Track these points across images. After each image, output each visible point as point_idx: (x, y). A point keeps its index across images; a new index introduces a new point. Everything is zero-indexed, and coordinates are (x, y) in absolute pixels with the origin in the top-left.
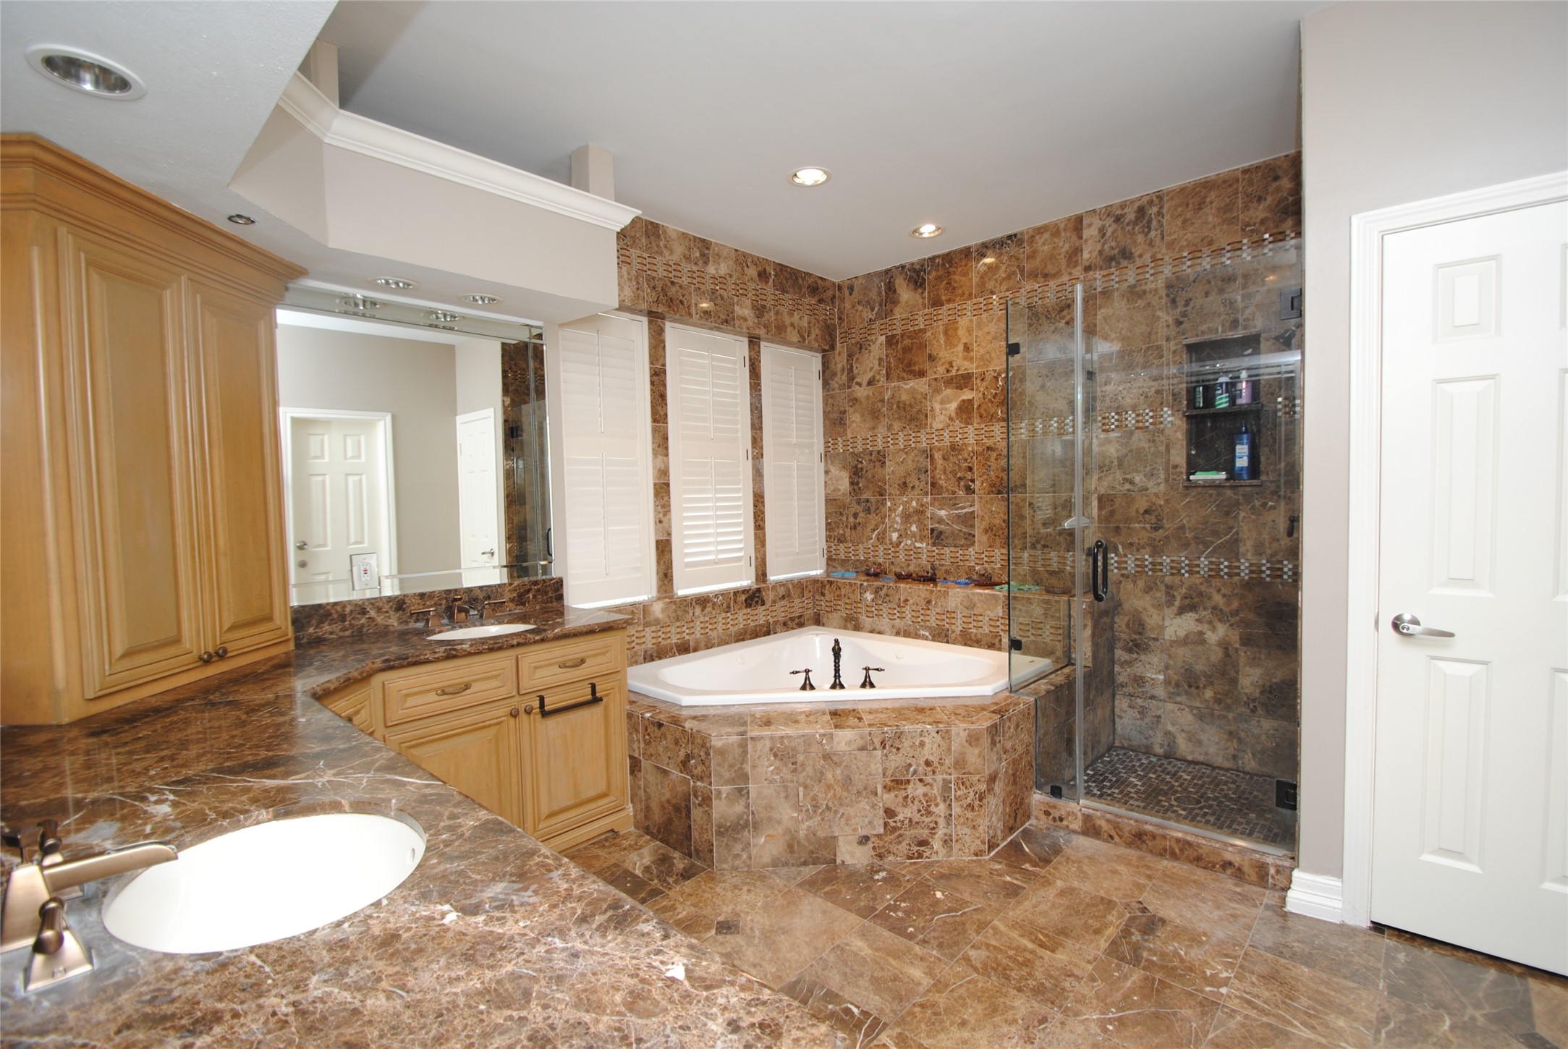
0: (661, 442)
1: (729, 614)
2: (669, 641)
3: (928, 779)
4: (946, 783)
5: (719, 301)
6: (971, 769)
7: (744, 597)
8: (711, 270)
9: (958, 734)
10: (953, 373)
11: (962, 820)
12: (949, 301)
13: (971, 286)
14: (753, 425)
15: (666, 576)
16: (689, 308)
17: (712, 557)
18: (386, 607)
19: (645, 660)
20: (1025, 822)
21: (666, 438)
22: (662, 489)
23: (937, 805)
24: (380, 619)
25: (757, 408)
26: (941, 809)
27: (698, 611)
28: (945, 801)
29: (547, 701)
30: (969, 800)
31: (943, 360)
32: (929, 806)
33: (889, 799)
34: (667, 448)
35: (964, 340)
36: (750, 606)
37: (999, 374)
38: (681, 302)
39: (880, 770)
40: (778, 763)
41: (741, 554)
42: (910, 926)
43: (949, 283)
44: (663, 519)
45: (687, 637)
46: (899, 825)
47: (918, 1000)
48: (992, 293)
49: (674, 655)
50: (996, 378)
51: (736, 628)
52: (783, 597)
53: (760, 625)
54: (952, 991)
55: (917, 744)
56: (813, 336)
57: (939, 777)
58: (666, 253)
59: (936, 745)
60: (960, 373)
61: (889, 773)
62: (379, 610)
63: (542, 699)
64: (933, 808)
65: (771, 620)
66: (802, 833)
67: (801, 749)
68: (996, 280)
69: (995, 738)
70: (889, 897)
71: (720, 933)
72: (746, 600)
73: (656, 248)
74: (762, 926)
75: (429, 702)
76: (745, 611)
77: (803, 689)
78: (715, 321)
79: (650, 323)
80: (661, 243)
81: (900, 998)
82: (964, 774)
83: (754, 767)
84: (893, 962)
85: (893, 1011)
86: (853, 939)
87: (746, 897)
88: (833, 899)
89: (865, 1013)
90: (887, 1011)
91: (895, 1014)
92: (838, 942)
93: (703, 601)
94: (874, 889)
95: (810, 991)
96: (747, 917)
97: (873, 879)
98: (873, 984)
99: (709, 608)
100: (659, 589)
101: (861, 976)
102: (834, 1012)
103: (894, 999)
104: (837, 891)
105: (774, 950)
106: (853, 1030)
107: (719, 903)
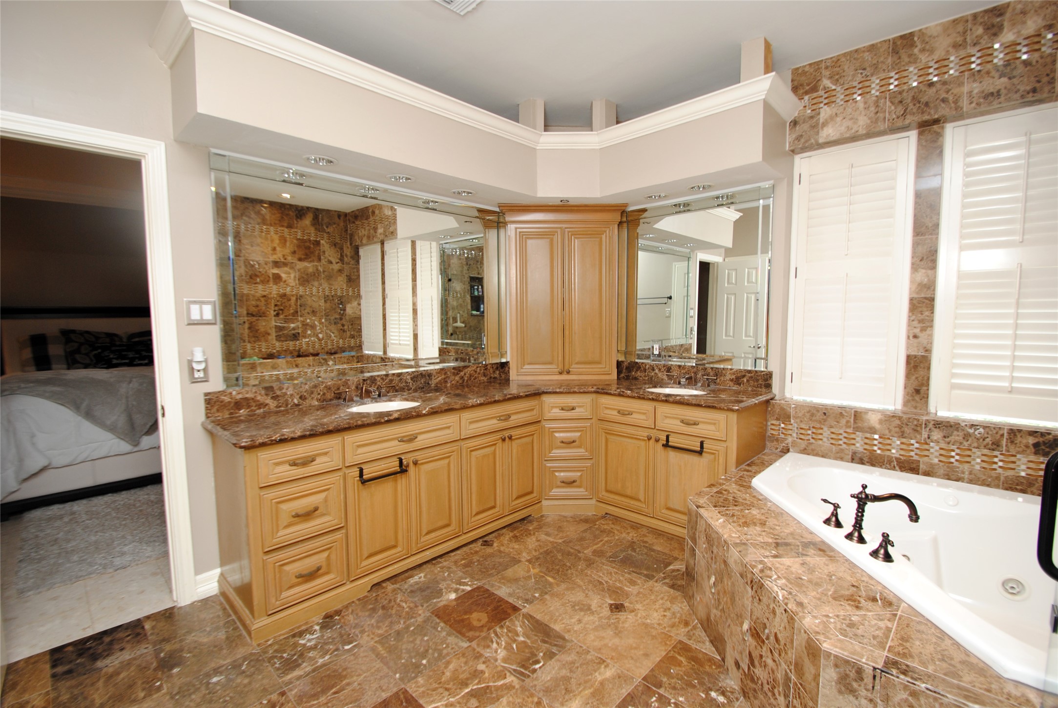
0: (927, 255)
1: (996, 453)
2: (888, 453)
3: (776, 656)
4: (787, 678)
5: (1020, 70)
6: (807, 686)
7: (1031, 440)
8: (1008, 37)
9: (800, 631)
17: (1004, 384)
18: (663, 369)
21: (932, 251)
22: (922, 304)
23: (779, 693)
24: (660, 375)
26: (782, 701)
27: (937, 435)
28: (785, 696)
29: (670, 439)
32: (775, 687)
33: (752, 642)
34: (934, 261)
38: (945, 100)
39: (749, 609)
40: (707, 544)
44: (921, 335)
45: (916, 458)
46: (756, 679)
55: (771, 607)
57: (784, 666)
58: (924, 57)
59: (783, 625)
61: (754, 617)
62: (660, 370)
63: (668, 437)
64: (776, 692)
66: (712, 616)
67: (716, 543)
69: (855, 685)
70: (681, 699)
71: (611, 605)
72: (1036, 445)
73: (907, 60)
74: (623, 623)
75: (613, 415)
76: (1033, 458)
77: (827, 522)
78: (1009, 100)
79: (920, 134)
80: (916, 51)
81: (547, 691)
82: (801, 684)
83: (699, 537)
84: (588, 692)
85: (535, 686)
86: (613, 670)
87: (655, 614)
88: (669, 660)
89: (535, 671)
90: (535, 682)
91: (532, 687)
92: (609, 661)
93: (948, 427)
94: (690, 690)
95: (556, 645)
96: (631, 616)
97: (707, 691)
98: (562, 677)
99: (957, 436)
100: (906, 403)
101: (571, 671)
102: (536, 655)
103: (547, 688)
104: (680, 664)
105: (596, 629)
106: (519, 664)
107: (645, 603)
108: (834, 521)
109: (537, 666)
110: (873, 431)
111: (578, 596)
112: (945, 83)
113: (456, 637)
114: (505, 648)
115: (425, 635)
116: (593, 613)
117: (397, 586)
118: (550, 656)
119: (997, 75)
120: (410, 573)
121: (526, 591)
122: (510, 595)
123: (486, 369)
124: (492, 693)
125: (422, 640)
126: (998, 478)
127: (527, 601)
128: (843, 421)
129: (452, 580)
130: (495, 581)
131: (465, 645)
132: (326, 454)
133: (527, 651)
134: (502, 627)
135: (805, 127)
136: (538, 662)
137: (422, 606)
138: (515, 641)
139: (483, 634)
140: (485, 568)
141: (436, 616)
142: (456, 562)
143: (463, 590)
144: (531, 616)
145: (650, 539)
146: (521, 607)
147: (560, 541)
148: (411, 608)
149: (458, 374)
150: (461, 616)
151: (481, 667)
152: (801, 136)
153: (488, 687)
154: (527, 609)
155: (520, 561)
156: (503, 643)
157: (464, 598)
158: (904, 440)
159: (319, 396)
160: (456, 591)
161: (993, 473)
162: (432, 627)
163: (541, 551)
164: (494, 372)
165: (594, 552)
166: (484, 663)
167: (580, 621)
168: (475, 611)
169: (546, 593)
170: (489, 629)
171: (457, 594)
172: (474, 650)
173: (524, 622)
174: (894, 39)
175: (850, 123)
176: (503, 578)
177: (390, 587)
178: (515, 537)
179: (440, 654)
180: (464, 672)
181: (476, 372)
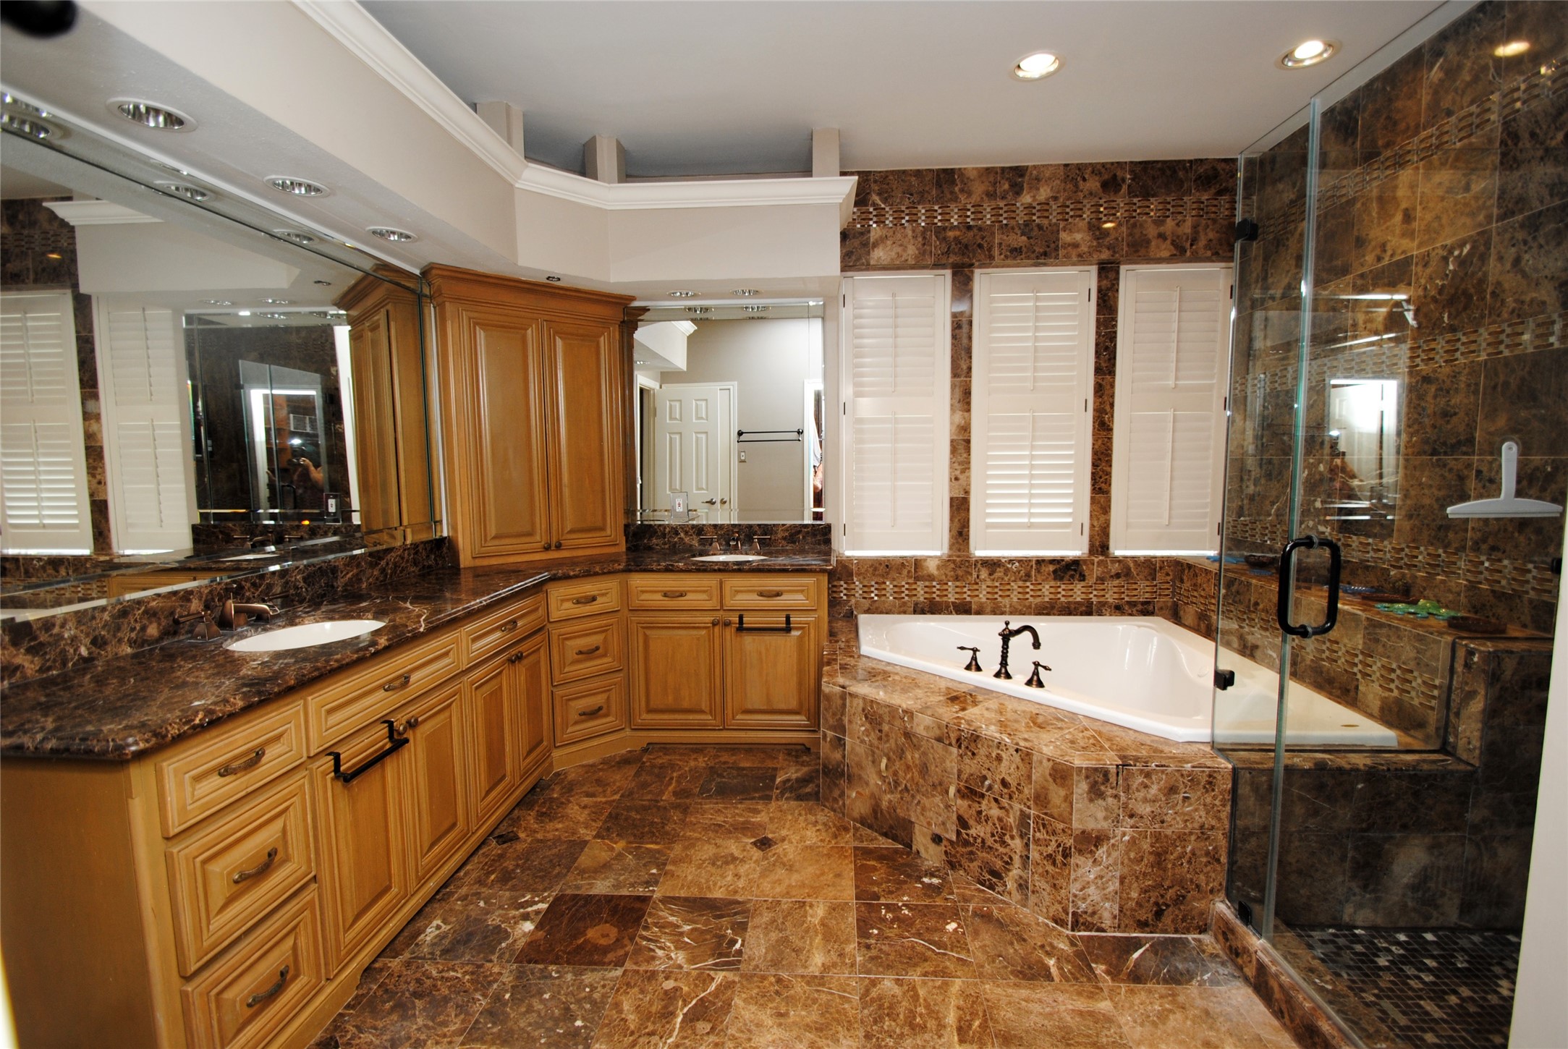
0: (963, 397)
1: (1028, 584)
2: (945, 599)
3: (1005, 802)
4: (1024, 817)
5: (1035, 232)
6: (1055, 812)
7: (1051, 568)
8: (1026, 198)
9: (1041, 762)
10: (1386, 262)
11: (1040, 870)
12: (1388, 145)
13: (1419, 114)
14: (1098, 370)
15: (961, 532)
16: (990, 250)
17: (1025, 520)
19: (915, 612)
20: (1189, 932)
21: (967, 394)
22: (961, 445)
23: (1012, 838)
24: (687, 540)
25: (1106, 348)
26: (1017, 844)
27: (984, 574)
28: (1022, 837)
29: (745, 619)
30: (1050, 850)
31: (1373, 243)
32: (1005, 835)
33: (962, 804)
34: (969, 403)
35: (1404, 205)
36: (1061, 579)
37: (1451, 252)
38: (980, 246)
39: (955, 771)
40: (868, 725)
41: (1070, 520)
42: (878, 928)
43: (1388, 118)
44: (961, 477)
45: (969, 599)
46: (971, 840)
47: (785, 975)
48: (1449, 113)
49: (951, 613)
50: (1445, 259)
51: (1039, 600)
52: (1118, 576)
53: (1078, 603)
54: (818, 991)
55: (994, 755)
56: (1202, 242)
57: (1017, 806)
58: (962, 197)
59: (1014, 766)
60: (1397, 258)
61: (964, 777)
62: (686, 533)
63: (741, 618)
64: (1007, 838)
65: (1095, 600)
66: (884, 804)
67: (887, 719)
68: (1456, 91)
69: (1103, 788)
70: (905, 899)
71: (754, 844)
72: (1055, 572)
73: (949, 196)
74: (785, 856)
75: (657, 599)
76: (1053, 583)
77: (968, 668)
78: (1028, 258)
79: (954, 274)
80: (957, 189)
81: (775, 963)
82: (1046, 814)
83: (850, 722)
84: (818, 940)
85: (757, 966)
86: (821, 906)
87: (809, 833)
88: (861, 872)
89: (739, 953)
90: (754, 963)
91: (754, 969)
92: (808, 900)
93: (992, 565)
94: (905, 886)
95: (736, 914)
96: (786, 845)
97: (919, 879)
98: (777, 941)
99: (999, 573)
100: (951, 548)
101: (781, 931)
102: (724, 936)
103: (772, 961)
104: (875, 869)
105: (763, 875)
106: (713, 955)
107: (788, 824)
108: (974, 666)
109: (738, 946)
110: (931, 578)
111: (707, 851)
112: (980, 229)
113: (593, 971)
114: (676, 948)
115: (541, 993)
116: (743, 861)
117: (407, 955)
118: (741, 928)
119: (1019, 232)
120: (410, 928)
121: (634, 874)
122: (617, 886)
123: (416, 553)
124: (714, 1004)
125: (543, 1001)
126: (1030, 607)
127: (647, 884)
128: (905, 572)
129: (501, 907)
130: (576, 880)
131: (619, 972)
132: (278, 738)
133: (708, 937)
134: (646, 928)
135: (856, 242)
136: (734, 942)
137: (491, 961)
138: (682, 934)
139: (630, 948)
140: (541, 870)
141: (529, 962)
142: (480, 882)
143: (537, 912)
144: (673, 898)
145: (725, 757)
146: (648, 894)
147: (617, 797)
148: (472, 973)
149: (377, 564)
150: (571, 943)
151: (669, 985)
152: (852, 252)
153: (701, 999)
154: (658, 892)
155: (586, 842)
156: (668, 944)
157: (545, 921)
158: (958, 584)
159: (133, 635)
160: (526, 917)
161: (1027, 603)
162: (539, 979)
163: (603, 818)
164: (428, 556)
165: (675, 794)
166: (667, 978)
167: (737, 876)
168: (586, 928)
169: (665, 864)
170: (632, 939)
171: (532, 921)
172: (638, 972)
173: (670, 909)
174: (938, 170)
175: (899, 250)
176: (582, 872)
177: (395, 964)
178: (543, 814)
179: (593, 1003)
180: (651, 1003)
181: (403, 558)
